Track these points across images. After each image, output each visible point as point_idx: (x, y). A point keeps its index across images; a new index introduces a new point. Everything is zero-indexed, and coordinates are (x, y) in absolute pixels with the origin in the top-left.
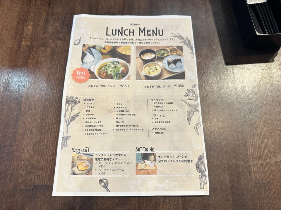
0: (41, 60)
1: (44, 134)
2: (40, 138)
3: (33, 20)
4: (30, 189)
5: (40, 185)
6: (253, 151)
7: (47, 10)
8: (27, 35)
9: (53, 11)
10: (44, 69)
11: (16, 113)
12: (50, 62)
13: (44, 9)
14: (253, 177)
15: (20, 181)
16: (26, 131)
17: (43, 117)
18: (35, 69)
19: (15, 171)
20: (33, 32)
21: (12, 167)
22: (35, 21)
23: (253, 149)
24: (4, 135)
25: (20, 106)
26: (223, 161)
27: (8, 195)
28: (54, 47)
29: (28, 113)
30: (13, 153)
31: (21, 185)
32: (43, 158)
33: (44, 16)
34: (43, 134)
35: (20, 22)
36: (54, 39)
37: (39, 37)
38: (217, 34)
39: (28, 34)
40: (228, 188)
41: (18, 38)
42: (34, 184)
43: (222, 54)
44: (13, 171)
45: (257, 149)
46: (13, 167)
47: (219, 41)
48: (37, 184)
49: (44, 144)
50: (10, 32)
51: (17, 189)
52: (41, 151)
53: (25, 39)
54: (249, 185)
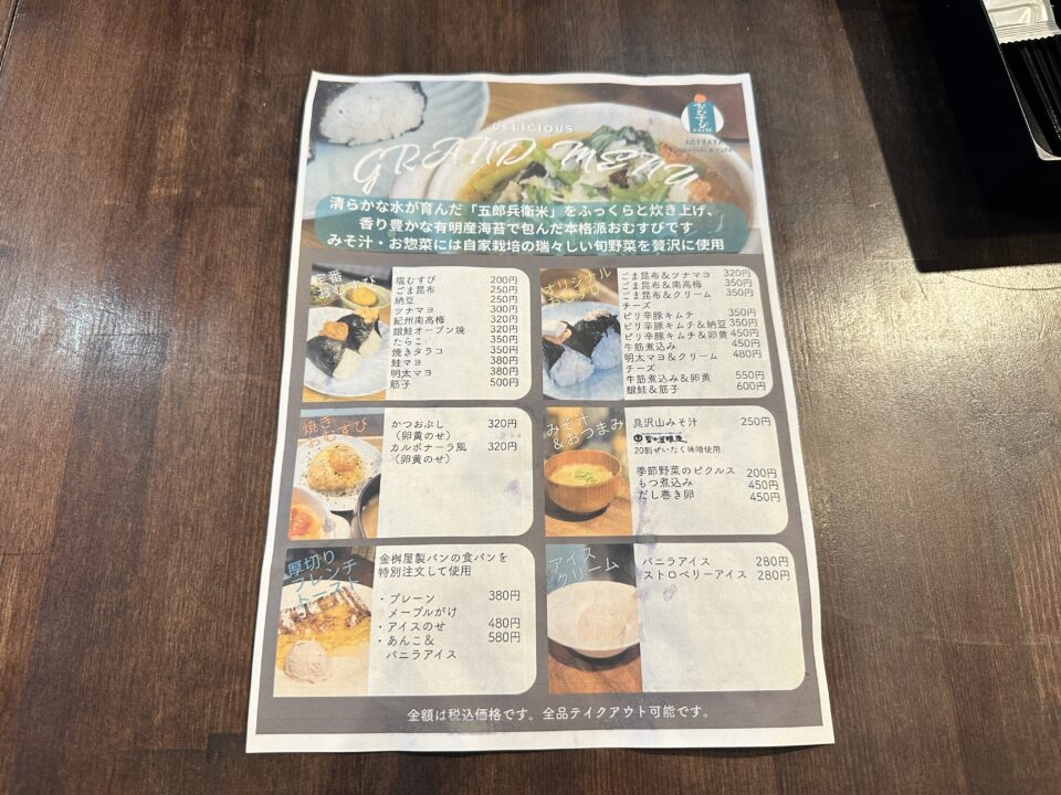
0: (225, 257)
1: (245, 535)
2: (231, 553)
3: (191, 102)
4: (199, 751)
5: (236, 735)
6: (1038, 595)
7: (240, 68)
8: (168, 161)
9: (263, 69)
10: (239, 289)
11: (135, 458)
12: (261, 264)
13: (231, 63)
14: (1042, 695)
15: (157, 718)
16: (177, 524)
17: (238, 470)
18: (204, 290)
19: (138, 682)
20: (189, 147)
21: (127, 664)
22: (197, 109)
23: (1037, 588)
24: (92, 540)
25: (152, 434)
26: (926, 637)
27: (113, 775)
28: (273, 207)
29: (183, 458)
30: (129, 611)
31: (162, 736)
32: (245, 629)
33: (231, 88)
34: (242, 536)
35: (141, 111)
36: (270, 176)
37: (213, 168)
38: (879, 156)
39: (172, 155)
40: (948, 740)
41: (137, 171)
42: (214, 731)
43: (901, 229)
44: (132, 683)
45: (1051, 589)
46: (131, 664)
47: (888, 181)
48: (223, 728)
49: (247, 577)
50: (103, 147)
51: (147, 751)
52: (235, 603)
53: (163, 176)
54: (1029, 725)
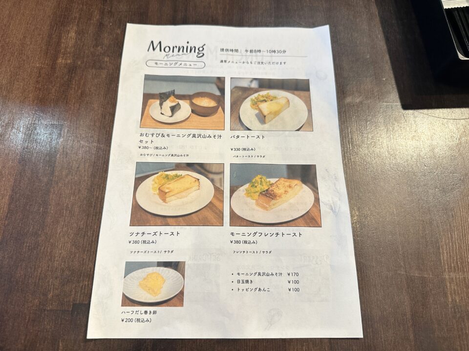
0: (90, 91)
1: (93, 215)
2: (87, 223)
3: (78, 22)
4: (68, 311)
5: (85, 304)
6: (450, 256)
7: (101, 8)
8: (66, 48)
9: (111, 9)
10: (96, 106)
11: (45, 179)
12: (106, 95)
13: (97, 5)
14: (450, 300)
15: (50, 296)
16: (63, 209)
17: (91, 186)
18: (80, 106)
19: (42, 279)
20: (76, 42)
21: (37, 271)
22: (80, 25)
23: (450, 253)
24: (24, 215)
25: (53, 167)
26: (399, 272)
27: (29, 320)
28: (113, 70)
29: (67, 180)
30: (39, 247)
31: (52, 304)
32: (91, 257)
33: (96, 16)
34: (91, 216)
35: (55, 25)
36: (112, 56)
37: (86, 52)
38: (387, 57)
39: (68, 45)
40: (407, 319)
41: (52, 51)
42: (75, 302)
43: (396, 90)
44: (39, 280)
45: (456, 253)
46: (39, 271)
47: (391, 69)
48: (79, 301)
49: (93, 234)
50: (37, 41)
51: (45, 310)
52: (87, 246)
53: (64, 54)
54: (443, 313)
